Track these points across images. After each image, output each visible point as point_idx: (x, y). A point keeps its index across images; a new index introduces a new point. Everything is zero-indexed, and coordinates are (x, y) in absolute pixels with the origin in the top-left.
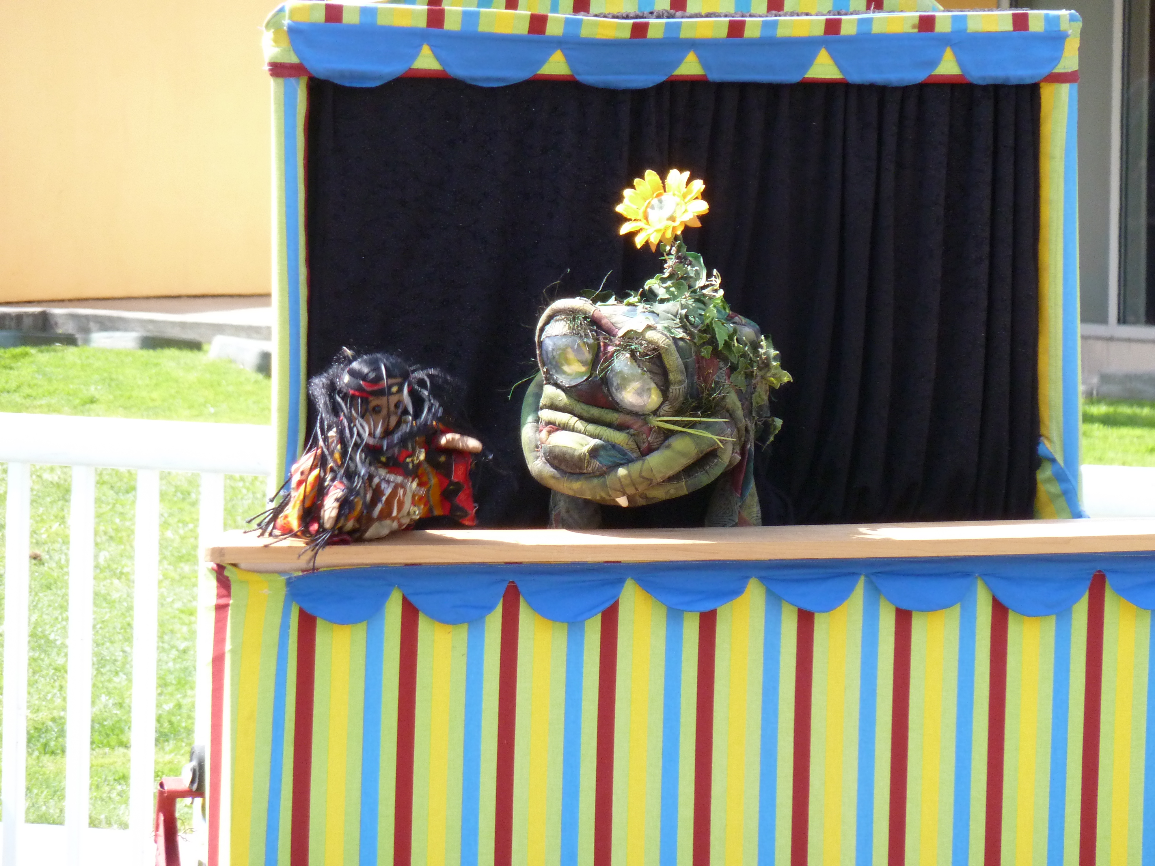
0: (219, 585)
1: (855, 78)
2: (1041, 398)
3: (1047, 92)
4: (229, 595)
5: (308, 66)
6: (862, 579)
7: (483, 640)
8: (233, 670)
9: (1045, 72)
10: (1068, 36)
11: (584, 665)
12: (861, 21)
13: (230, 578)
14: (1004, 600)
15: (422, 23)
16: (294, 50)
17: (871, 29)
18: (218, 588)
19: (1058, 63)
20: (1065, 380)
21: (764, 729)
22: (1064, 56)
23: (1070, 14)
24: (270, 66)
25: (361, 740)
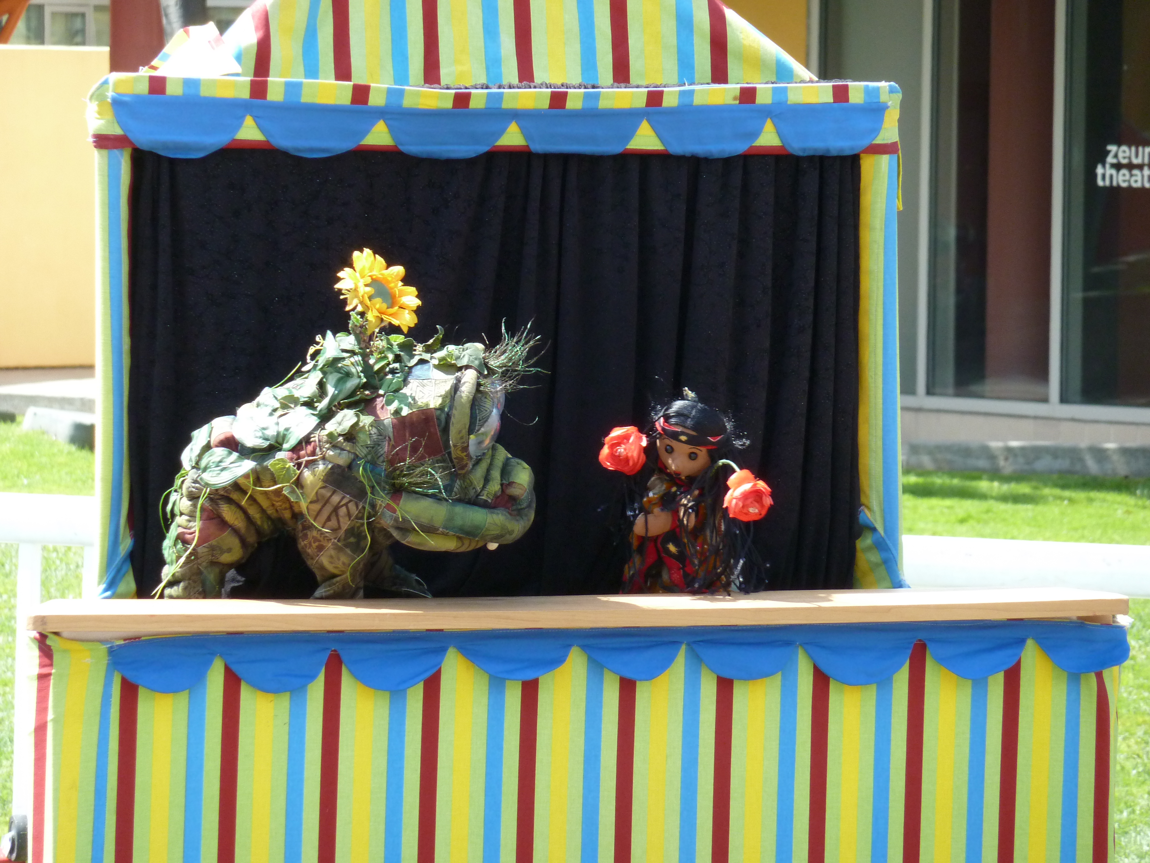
0: (42, 654)
1: (677, 149)
2: (861, 467)
3: (867, 163)
4: (51, 665)
5: (131, 136)
6: (683, 647)
7: (305, 710)
8: (55, 739)
9: (865, 143)
10: (888, 107)
11: (406, 733)
12: (682, 93)
13: (52, 648)
14: (825, 668)
15: (245, 94)
16: (118, 122)
17: (693, 101)
18: (40, 657)
19: (878, 135)
20: (884, 450)
21: (585, 798)
22: (883, 127)
23: (890, 86)
24: (96, 138)
25: (183, 809)
